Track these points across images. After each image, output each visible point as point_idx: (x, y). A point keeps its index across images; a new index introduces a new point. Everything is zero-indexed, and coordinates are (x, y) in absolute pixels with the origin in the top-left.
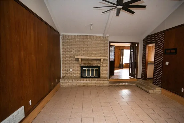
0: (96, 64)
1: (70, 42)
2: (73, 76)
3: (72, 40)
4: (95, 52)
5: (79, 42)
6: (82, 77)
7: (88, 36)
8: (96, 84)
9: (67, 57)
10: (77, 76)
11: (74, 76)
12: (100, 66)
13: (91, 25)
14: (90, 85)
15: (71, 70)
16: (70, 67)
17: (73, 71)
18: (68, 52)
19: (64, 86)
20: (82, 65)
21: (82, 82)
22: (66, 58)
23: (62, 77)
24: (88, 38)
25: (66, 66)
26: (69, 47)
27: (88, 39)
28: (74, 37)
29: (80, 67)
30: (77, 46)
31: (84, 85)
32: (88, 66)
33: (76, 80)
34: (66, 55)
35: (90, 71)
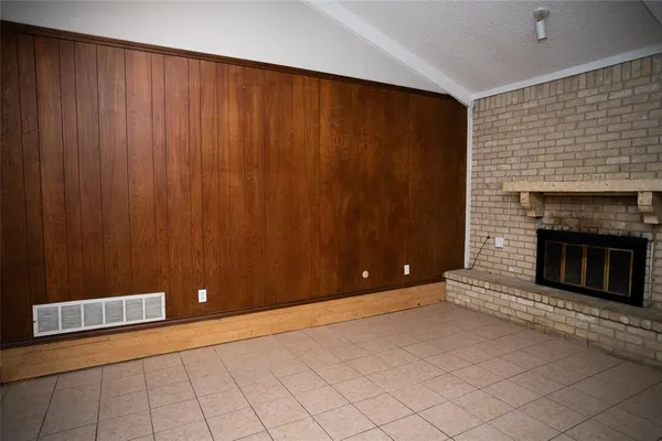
0: (622, 225)
1: (499, 124)
2: (505, 268)
3: (508, 115)
4: (620, 155)
5: (535, 117)
6: (540, 280)
8: (592, 337)
9: (488, 186)
10: (520, 271)
11: (511, 269)
13: (541, 16)
15: (500, 242)
16: (498, 230)
17: (508, 249)
18: (493, 168)
19: (457, 301)
20: (547, 223)
22: (486, 192)
25: (481, 225)
26: (495, 143)
28: (515, 100)
29: (534, 233)
30: (527, 136)
32: (576, 230)
34: (484, 178)
35: (581, 257)
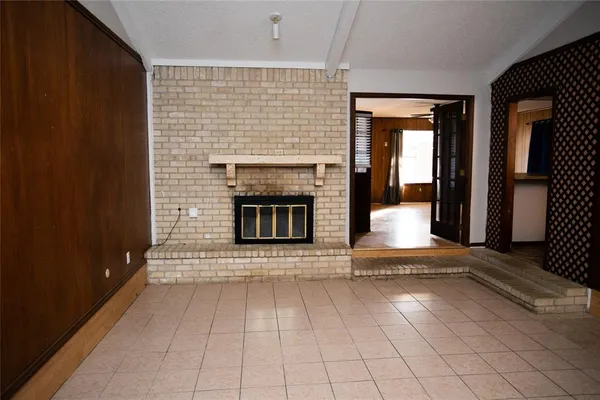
0: (297, 188)
1: (186, 96)
2: (201, 236)
3: (195, 89)
4: (293, 136)
5: (224, 96)
6: (239, 240)
7: (264, 72)
8: (298, 272)
9: (175, 158)
10: (217, 236)
11: (208, 236)
12: (313, 194)
13: (275, 19)
14: (272, 273)
15: (193, 212)
16: (190, 200)
17: (203, 218)
18: (181, 140)
19: (164, 281)
20: (240, 191)
21: (237, 260)
22: (173, 164)
23: (154, 242)
24: (264, 78)
25: (170, 198)
26: (182, 115)
27: (263, 84)
28: (203, 76)
29: (229, 200)
30: (218, 113)
31: (248, 274)
32: (265, 194)
33: (216, 254)
34: (170, 150)
35: (271, 214)
